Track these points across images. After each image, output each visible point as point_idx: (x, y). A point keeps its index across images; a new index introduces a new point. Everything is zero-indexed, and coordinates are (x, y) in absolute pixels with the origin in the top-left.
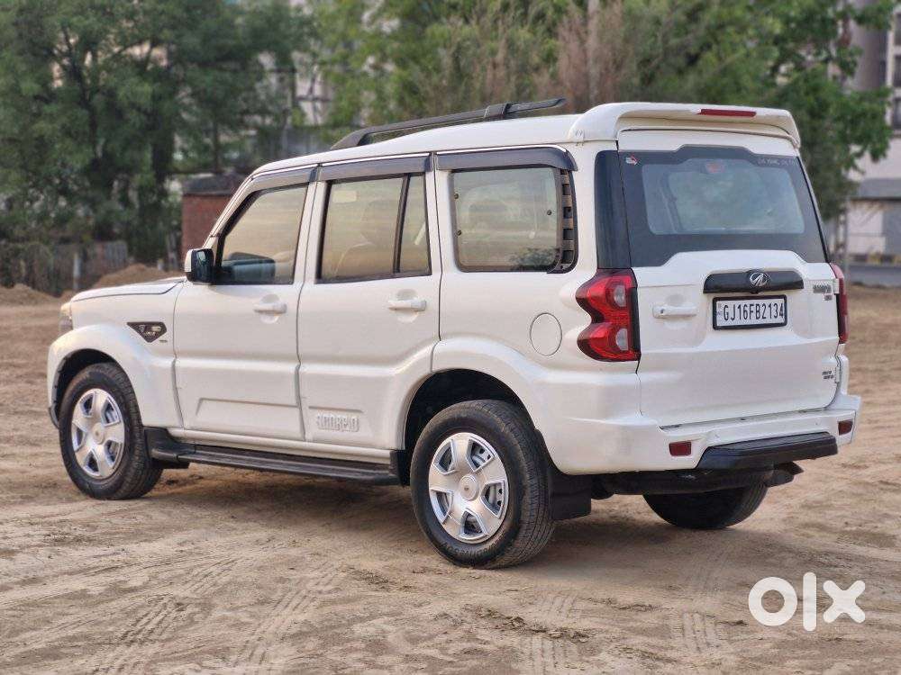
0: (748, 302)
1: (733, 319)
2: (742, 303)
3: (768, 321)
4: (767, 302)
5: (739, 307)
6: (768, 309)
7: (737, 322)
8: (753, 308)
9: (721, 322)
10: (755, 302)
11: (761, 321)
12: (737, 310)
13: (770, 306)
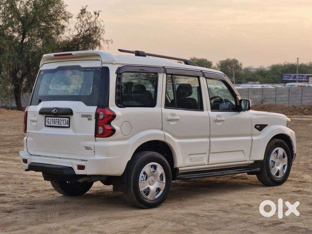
0: (55, 118)
1: (50, 124)
2: (54, 118)
3: (62, 125)
4: (62, 119)
5: (52, 120)
6: (62, 121)
7: (52, 125)
8: (57, 121)
9: (47, 124)
10: (58, 118)
11: (60, 125)
12: (52, 121)
13: (63, 120)
